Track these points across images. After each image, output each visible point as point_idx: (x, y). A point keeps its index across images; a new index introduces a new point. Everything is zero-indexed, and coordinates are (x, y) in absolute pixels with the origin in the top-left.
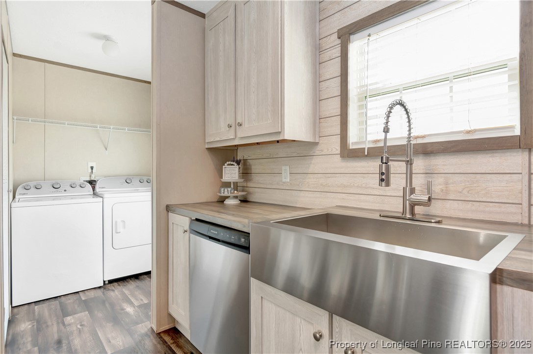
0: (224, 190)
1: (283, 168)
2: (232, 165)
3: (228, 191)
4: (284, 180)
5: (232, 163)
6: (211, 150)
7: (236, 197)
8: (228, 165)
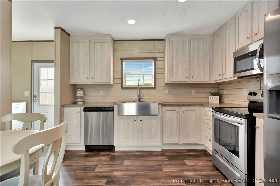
0: (78, 99)
1: (101, 92)
2: (81, 90)
3: (79, 99)
4: (101, 95)
5: (80, 90)
6: (72, 85)
7: (81, 101)
8: (79, 90)
